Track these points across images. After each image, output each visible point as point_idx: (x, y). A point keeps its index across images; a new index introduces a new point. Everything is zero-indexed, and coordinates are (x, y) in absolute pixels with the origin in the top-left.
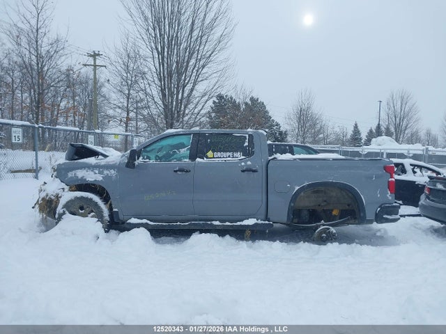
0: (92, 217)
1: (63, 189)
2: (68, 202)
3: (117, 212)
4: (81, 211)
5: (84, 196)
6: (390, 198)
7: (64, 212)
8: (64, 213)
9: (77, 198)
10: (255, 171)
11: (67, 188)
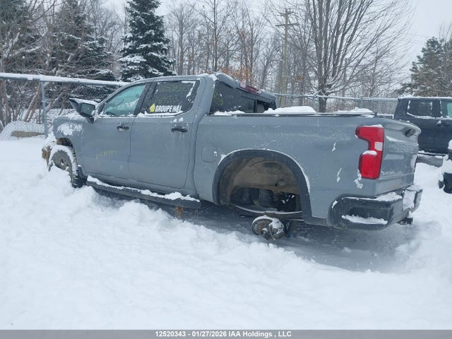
1: (53, 142)
2: (54, 155)
3: (81, 168)
4: (62, 164)
6: (360, 186)
7: (52, 163)
9: (59, 151)
10: (184, 131)
11: (56, 141)
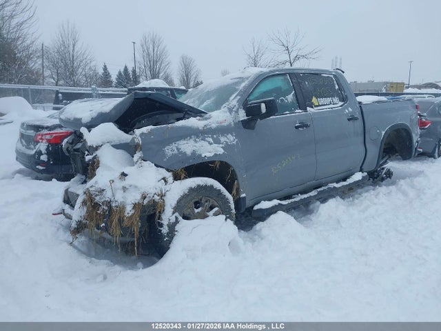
0: (215, 215)
1: (164, 179)
2: (179, 202)
3: (244, 197)
4: (196, 211)
5: (201, 184)
7: (176, 218)
8: (177, 221)
9: (191, 190)
10: (357, 119)
11: (169, 176)
